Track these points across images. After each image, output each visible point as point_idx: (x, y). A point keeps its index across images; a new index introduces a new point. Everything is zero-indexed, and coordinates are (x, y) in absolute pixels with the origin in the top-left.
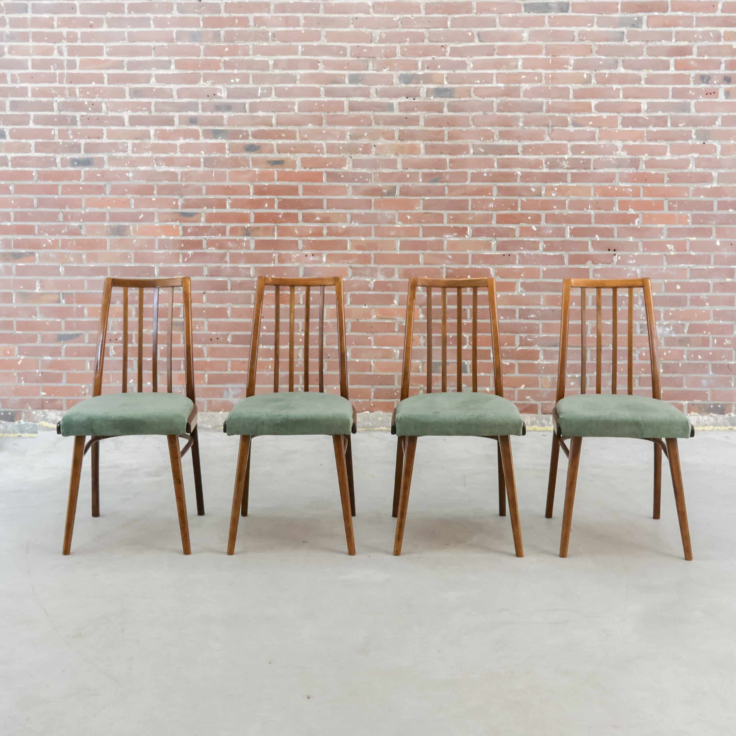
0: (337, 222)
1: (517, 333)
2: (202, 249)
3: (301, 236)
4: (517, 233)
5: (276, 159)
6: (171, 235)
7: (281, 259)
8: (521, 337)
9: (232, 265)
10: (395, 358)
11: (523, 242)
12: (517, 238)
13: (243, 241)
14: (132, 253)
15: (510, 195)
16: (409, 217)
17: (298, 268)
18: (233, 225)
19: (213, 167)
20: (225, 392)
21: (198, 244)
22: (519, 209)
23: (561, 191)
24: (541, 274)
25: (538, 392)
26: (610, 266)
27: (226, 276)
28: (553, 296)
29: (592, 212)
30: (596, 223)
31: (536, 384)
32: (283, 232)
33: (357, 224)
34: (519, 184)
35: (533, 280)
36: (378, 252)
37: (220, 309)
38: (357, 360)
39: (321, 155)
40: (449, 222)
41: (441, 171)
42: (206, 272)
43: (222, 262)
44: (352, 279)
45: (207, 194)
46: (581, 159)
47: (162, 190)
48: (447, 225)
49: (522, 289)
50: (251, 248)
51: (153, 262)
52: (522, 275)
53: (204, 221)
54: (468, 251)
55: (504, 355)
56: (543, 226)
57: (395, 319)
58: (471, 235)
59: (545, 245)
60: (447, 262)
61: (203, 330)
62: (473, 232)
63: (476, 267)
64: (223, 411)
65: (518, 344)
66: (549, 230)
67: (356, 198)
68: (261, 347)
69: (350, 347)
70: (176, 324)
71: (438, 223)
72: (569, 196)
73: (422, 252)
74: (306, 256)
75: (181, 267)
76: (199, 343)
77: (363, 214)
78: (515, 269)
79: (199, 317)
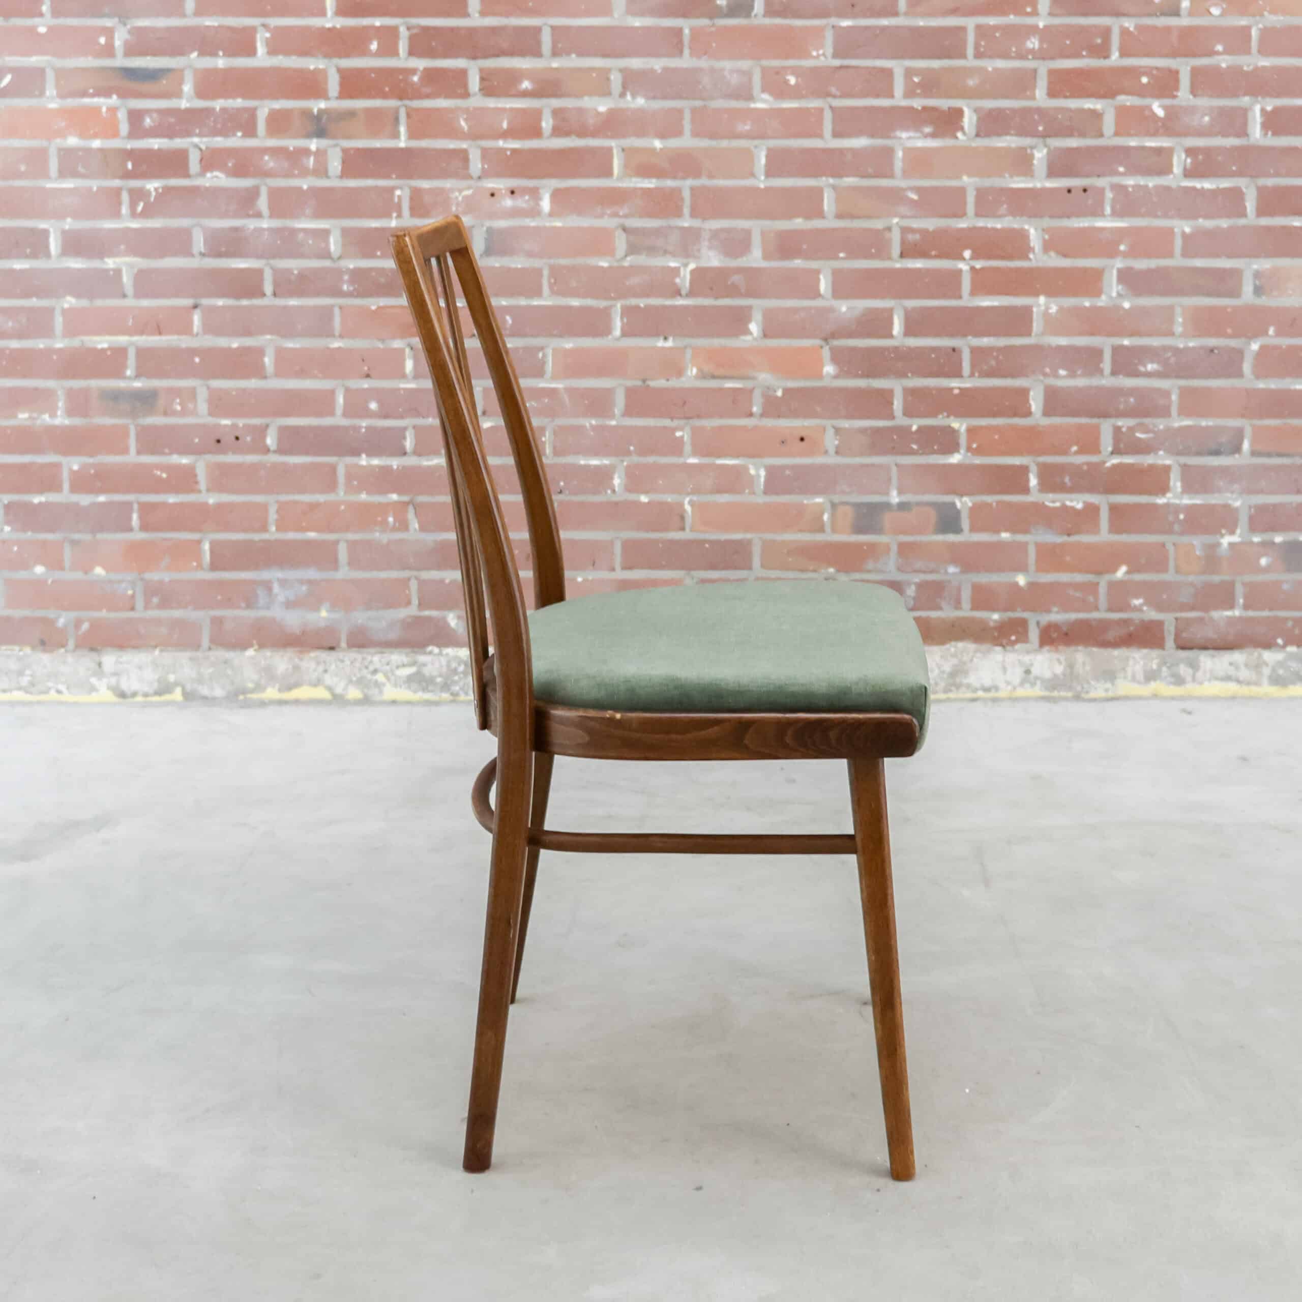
0: (578, 96)
1: (1105, 415)
2: (187, 175)
3: (474, 136)
4: (1109, 124)
6: (95, 136)
7: (419, 206)
8: (1117, 430)
9: (276, 223)
10: (753, 493)
11: (1127, 150)
12: (1109, 138)
13: (306, 152)
15: (1085, 14)
16: (792, 80)
18: (279, 105)
20: (261, 592)
21: (175, 163)
22: (1115, 55)
24: (1178, 243)
25: (1166, 586)
27: (259, 257)
28: (1212, 309)
31: (1160, 565)
32: (423, 124)
33: (641, 101)
35: (1154, 263)
36: (703, 181)
37: (241, 351)
38: (644, 499)
40: (909, 93)
42: (199, 243)
43: (249, 216)
44: (626, 264)
45: (198, 13)
48: (905, 103)
49: (1120, 287)
50: (331, 173)
51: (43, 214)
52: (1122, 248)
53: (192, 93)
54: (965, 178)
55: (1067, 480)
56: (1184, 104)
57: (753, 378)
58: (974, 132)
59: (1189, 160)
60: (903, 210)
61: (194, 413)
62: (980, 121)
63: (989, 226)
64: (256, 647)
65: (1110, 449)
66: (1202, 117)
67: (637, 22)
68: (363, 460)
69: (622, 461)
70: (115, 396)
71: (877, 96)
72: (1262, 15)
73: (831, 181)
74: (493, 195)
75: (127, 229)
76: (181, 453)
77: (659, 70)
78: (1102, 230)
79: (181, 376)
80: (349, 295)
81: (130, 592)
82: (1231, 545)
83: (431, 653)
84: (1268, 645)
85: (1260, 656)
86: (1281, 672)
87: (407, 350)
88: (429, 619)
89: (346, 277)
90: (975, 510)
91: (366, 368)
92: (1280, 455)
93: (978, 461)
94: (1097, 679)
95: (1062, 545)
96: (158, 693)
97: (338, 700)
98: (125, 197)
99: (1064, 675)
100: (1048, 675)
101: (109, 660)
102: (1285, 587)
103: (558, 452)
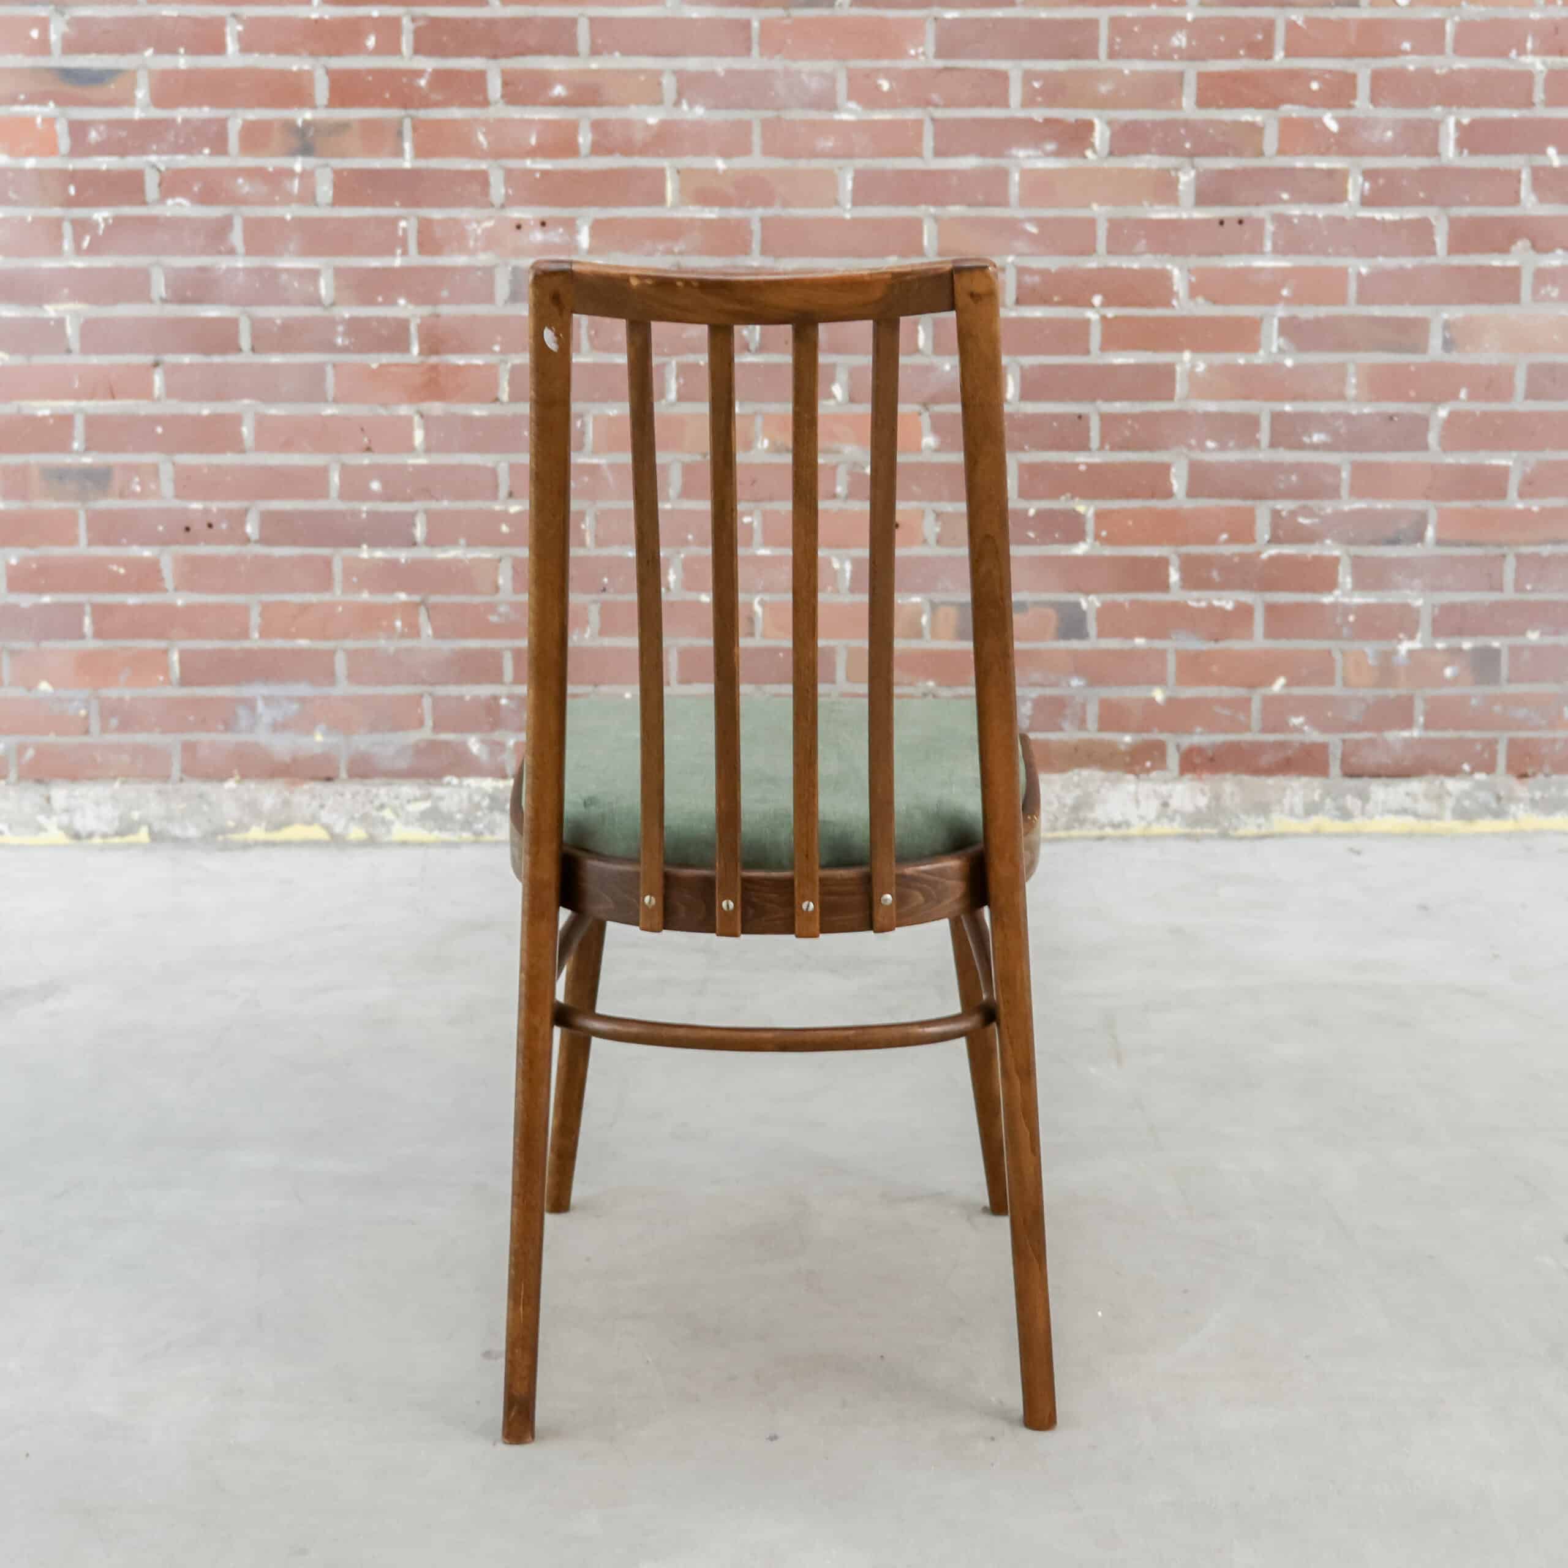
0: (624, 104)
1: (1261, 497)
2: (144, 203)
3: (497, 153)
4: (1270, 141)
6: (28, 154)
7: (429, 241)
8: (1276, 514)
9: (255, 262)
10: (837, 591)
11: (1292, 171)
12: (1271, 157)
13: (290, 173)
15: (1244, 4)
16: (885, 85)
17: (489, 272)
18: (253, 115)
20: (242, 712)
21: (128, 187)
22: (1279, 55)
24: (1353, 288)
25: (1331, 702)
27: (233, 303)
28: (1391, 368)
29: (1537, 64)
30: (1550, 103)
31: (1325, 676)
32: (432, 140)
33: (699, 112)
35: (1322, 311)
36: (776, 211)
37: (216, 419)
38: (705, 597)
40: (1029, 101)
42: (159, 287)
43: (220, 253)
48: (1022, 114)
49: (1282, 341)
50: (319, 199)
52: (1285, 292)
53: (148, 99)
54: (1095, 207)
55: (1215, 575)
56: (1361, 115)
57: (838, 452)
58: (1106, 150)
59: (1367, 185)
60: (1021, 245)
61: (157, 494)
62: (1114, 137)
63: (1124, 265)
64: (237, 777)
65: (1267, 537)
66: (1385, 130)
67: (695, 13)
68: (364, 553)
69: (679, 553)
70: (59, 476)
71: (989, 104)
72: (1459, 5)
73: (932, 210)
74: (519, 227)
75: (72, 270)
76: (145, 543)
77: (722, 74)
78: (1261, 270)
79: (140, 449)
80: (344, 350)
81: (83, 712)
82: (1411, 652)
83: (449, 784)
84: (1453, 772)
85: (1442, 783)
86: (1467, 803)
87: (417, 419)
88: (447, 744)
89: (340, 328)
90: (1104, 613)
91: (366, 440)
92: (1470, 544)
93: (1108, 551)
94: (1247, 812)
95: (1208, 653)
96: (120, 833)
97: (337, 841)
98: (67, 229)
99: (1208, 807)
100: (1189, 808)
101: (60, 794)
102: (1474, 702)
103: (600, 542)
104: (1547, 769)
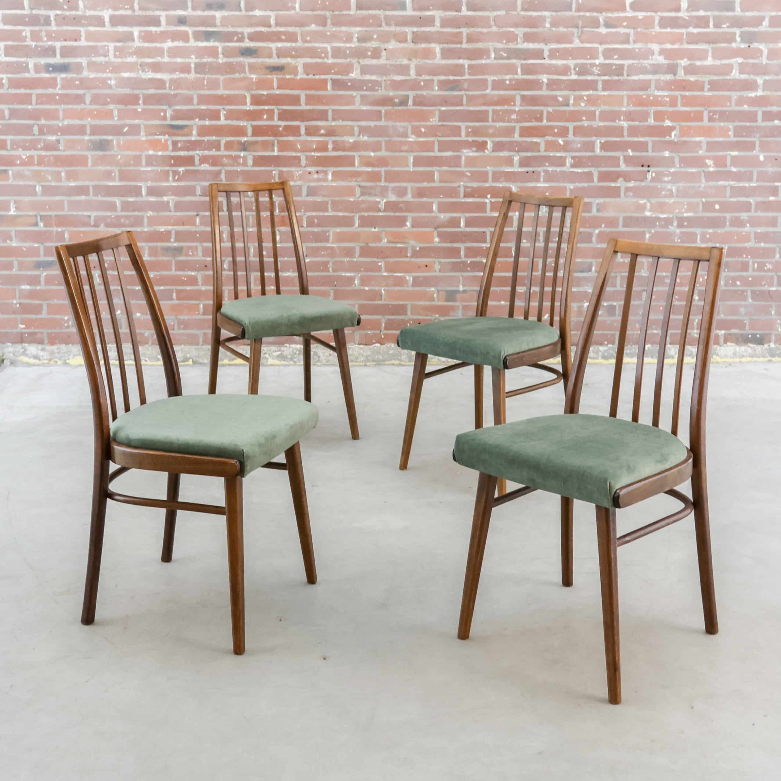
0: (343, 136)
1: (541, 257)
2: (194, 165)
3: (303, 151)
4: (542, 147)
5: (275, 65)
6: (160, 150)
7: (282, 177)
9: (228, 182)
10: (408, 286)
11: (550, 156)
12: (542, 153)
13: (239, 157)
14: (116, 170)
15: (533, 106)
16: (423, 130)
17: (300, 187)
18: (229, 139)
19: (205, 73)
21: (190, 161)
22: (545, 121)
23: (591, 101)
24: (568, 193)
26: (643, 184)
29: (625, 124)
30: (629, 135)
32: (283, 146)
33: (366, 138)
34: (544, 92)
36: (389, 168)
38: (367, 288)
39: (325, 60)
40: (467, 135)
41: (460, 78)
42: (199, 191)
43: (217, 180)
44: (360, 199)
46: (612, 65)
47: (148, 99)
48: (465, 139)
49: (546, 209)
50: (249, 164)
51: (141, 181)
52: (547, 194)
53: (196, 134)
54: (488, 167)
56: (571, 139)
57: (408, 243)
58: (491, 150)
59: (572, 161)
60: (465, 179)
61: (197, 255)
62: (494, 146)
63: (497, 185)
66: (578, 144)
67: (364, 108)
69: (358, 274)
70: (167, 249)
71: (455, 136)
72: (600, 106)
73: (438, 168)
74: (310, 173)
75: (172, 186)
76: (192, 271)
77: (373, 126)
78: (540, 187)
79: (192, 242)
81: (172, 323)
83: (286, 346)
84: (601, 344)
85: (598, 348)
86: (606, 354)
87: (277, 232)
89: (254, 204)
96: (183, 361)
98: (171, 174)
102: (608, 322)
103: (334, 271)
104: (631, 343)
